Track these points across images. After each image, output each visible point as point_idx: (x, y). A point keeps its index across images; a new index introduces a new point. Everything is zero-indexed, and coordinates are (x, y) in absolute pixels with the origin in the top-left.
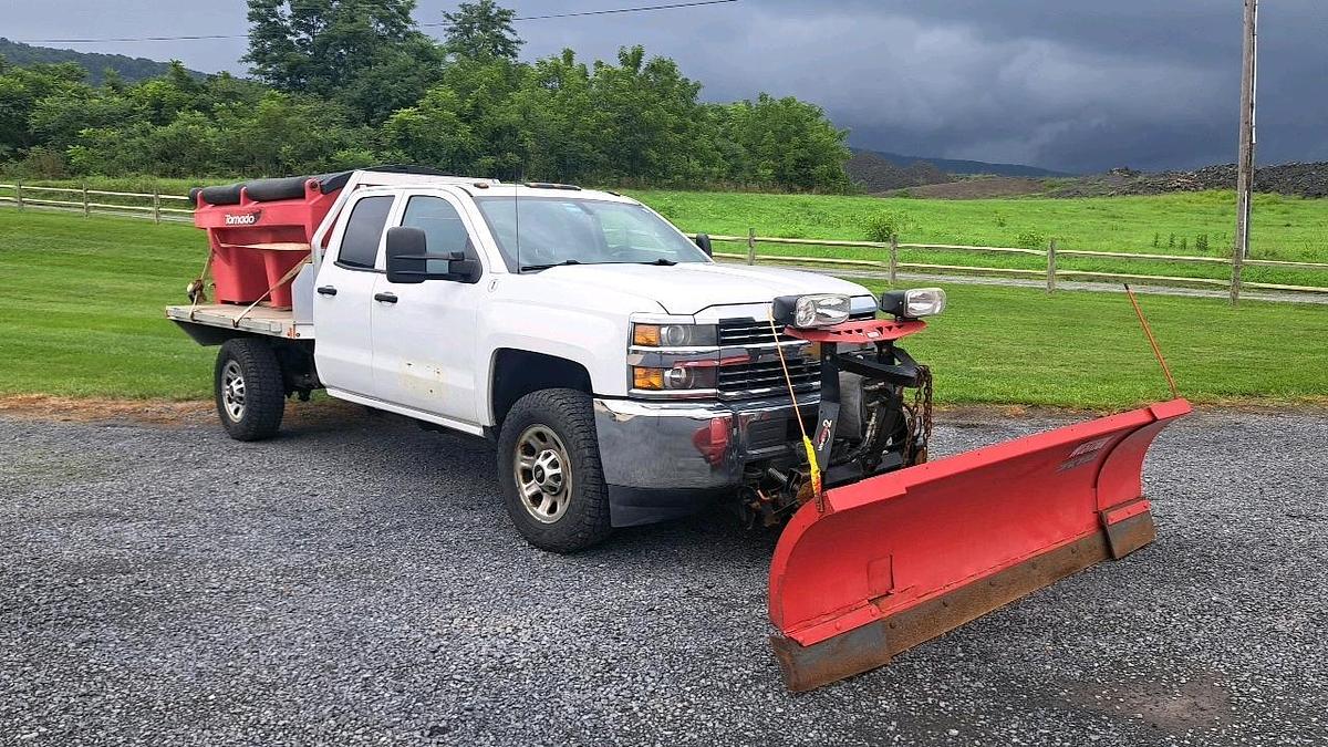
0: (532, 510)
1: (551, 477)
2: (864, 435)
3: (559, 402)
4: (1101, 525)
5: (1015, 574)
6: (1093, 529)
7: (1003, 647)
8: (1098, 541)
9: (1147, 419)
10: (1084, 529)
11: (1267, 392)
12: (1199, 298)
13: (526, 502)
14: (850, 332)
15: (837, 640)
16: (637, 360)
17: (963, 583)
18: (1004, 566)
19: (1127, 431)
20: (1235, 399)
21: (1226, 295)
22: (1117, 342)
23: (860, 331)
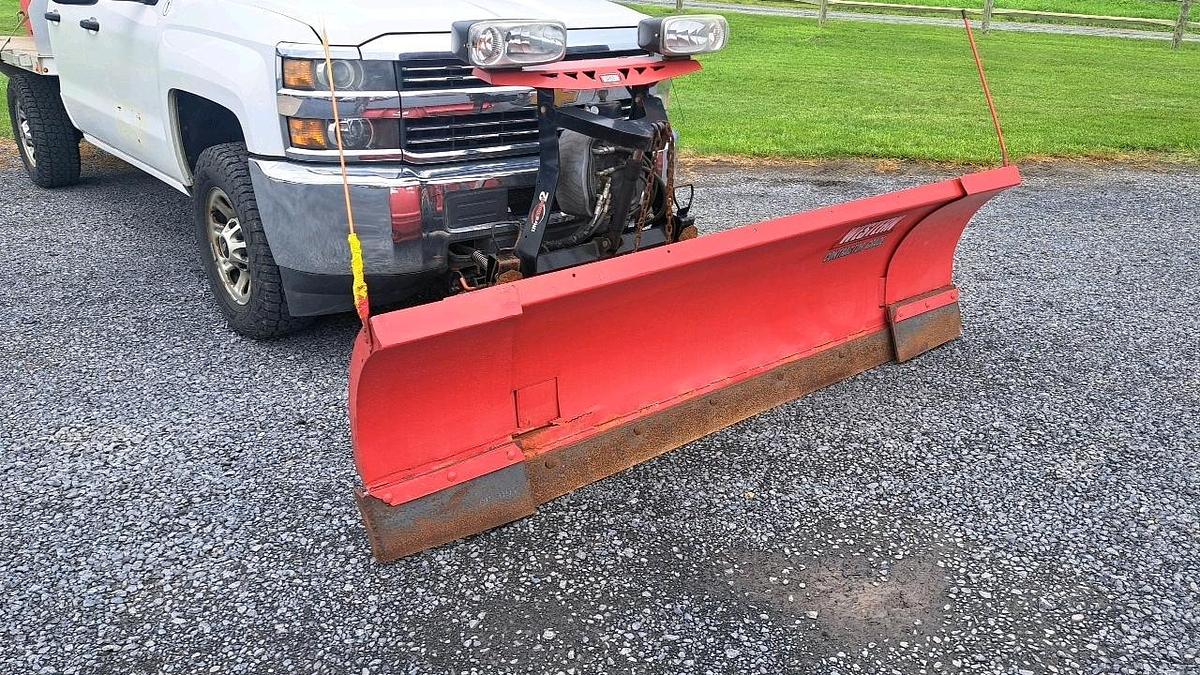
0: (230, 288)
1: (235, 251)
2: (593, 210)
3: (228, 160)
4: (887, 321)
5: (746, 391)
6: (878, 327)
7: (689, 493)
8: (881, 341)
9: (954, 193)
10: (864, 328)
11: (1176, 145)
12: (1140, 40)
13: (224, 278)
14: (574, 75)
15: (449, 493)
16: (292, 110)
17: (669, 404)
18: (737, 378)
19: (927, 209)
20: (1137, 155)
21: (1168, 36)
22: (1033, 88)
23: (591, 74)
